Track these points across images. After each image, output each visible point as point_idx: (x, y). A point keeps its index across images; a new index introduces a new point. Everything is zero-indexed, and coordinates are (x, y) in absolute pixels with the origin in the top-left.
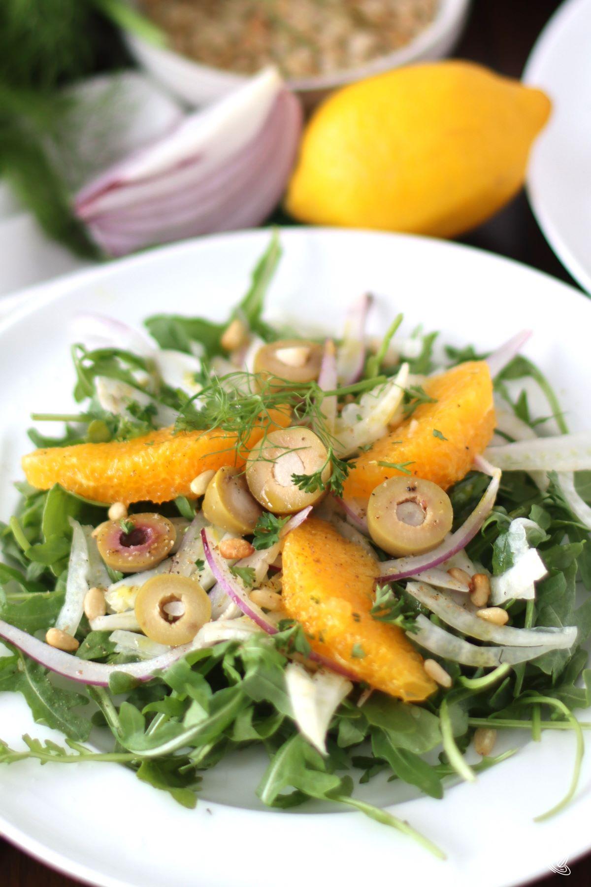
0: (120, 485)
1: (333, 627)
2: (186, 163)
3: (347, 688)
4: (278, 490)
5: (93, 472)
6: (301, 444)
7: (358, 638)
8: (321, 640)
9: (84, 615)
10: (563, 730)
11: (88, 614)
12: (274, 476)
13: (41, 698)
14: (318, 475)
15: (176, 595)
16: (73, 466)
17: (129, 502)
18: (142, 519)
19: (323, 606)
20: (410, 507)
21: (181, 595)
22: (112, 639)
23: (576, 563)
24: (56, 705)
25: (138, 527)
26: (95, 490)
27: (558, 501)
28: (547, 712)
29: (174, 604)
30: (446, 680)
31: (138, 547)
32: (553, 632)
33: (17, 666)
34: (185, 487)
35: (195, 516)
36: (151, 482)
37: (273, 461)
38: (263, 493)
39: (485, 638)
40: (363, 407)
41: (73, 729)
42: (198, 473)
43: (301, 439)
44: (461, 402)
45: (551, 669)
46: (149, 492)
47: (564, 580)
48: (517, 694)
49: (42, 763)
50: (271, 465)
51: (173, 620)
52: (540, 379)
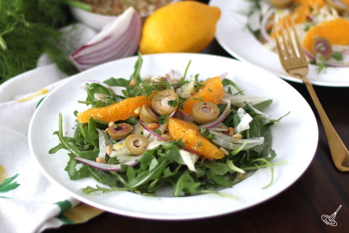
0: (111, 115)
1: (191, 138)
2: (106, 39)
3: (198, 157)
4: (163, 109)
5: (102, 112)
6: (168, 94)
7: (199, 140)
8: (187, 143)
9: (107, 154)
10: (265, 167)
11: (108, 153)
12: (161, 105)
13: (98, 177)
14: (175, 101)
15: (137, 140)
16: (95, 112)
17: (115, 121)
18: (120, 125)
19: (187, 132)
20: (205, 109)
21: (139, 140)
22: (117, 159)
23: (259, 123)
24: (103, 179)
25: (120, 126)
26: (103, 118)
27: (249, 108)
28: (259, 163)
29: (137, 143)
30: (227, 153)
31: (121, 130)
32: (256, 139)
33: (88, 169)
34: (133, 112)
35: (136, 122)
36: (121, 113)
37: (160, 100)
38: (159, 111)
39: (236, 142)
40: (183, 89)
41: (110, 184)
42: (136, 108)
43: (168, 93)
44: (214, 83)
45: (258, 150)
46: (121, 117)
47: (256, 128)
48: (248, 160)
49: (104, 192)
50: (160, 101)
51: (138, 147)
52: (233, 84)
